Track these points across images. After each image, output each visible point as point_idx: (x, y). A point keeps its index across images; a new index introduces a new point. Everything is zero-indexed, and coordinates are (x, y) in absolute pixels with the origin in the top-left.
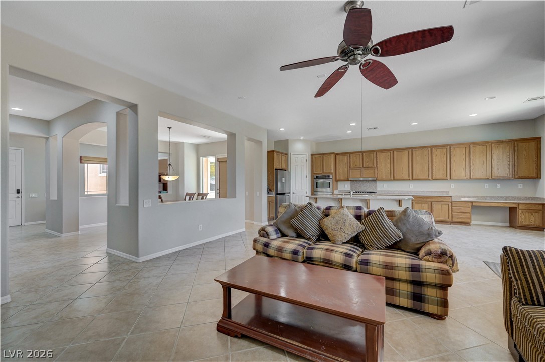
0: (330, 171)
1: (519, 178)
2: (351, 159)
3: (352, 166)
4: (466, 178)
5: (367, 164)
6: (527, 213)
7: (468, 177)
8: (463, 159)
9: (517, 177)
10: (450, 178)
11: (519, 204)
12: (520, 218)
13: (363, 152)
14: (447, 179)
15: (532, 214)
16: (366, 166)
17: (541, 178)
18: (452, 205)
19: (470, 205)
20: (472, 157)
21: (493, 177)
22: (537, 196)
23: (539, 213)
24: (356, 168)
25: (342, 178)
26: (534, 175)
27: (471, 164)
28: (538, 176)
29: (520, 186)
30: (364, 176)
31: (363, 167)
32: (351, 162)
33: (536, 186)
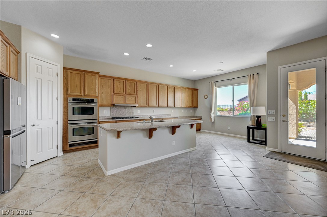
0: (94, 95)
2: (115, 84)
3: (116, 92)
4: (179, 107)
5: (130, 91)
7: (181, 106)
9: (193, 106)
10: (175, 106)
13: (126, 80)
16: (129, 93)
20: (182, 95)
21: (188, 106)
22: (195, 115)
24: (120, 94)
25: (105, 103)
26: (196, 106)
27: (182, 99)
28: (197, 107)
30: (127, 102)
31: (126, 93)
32: (115, 87)
33: (195, 111)
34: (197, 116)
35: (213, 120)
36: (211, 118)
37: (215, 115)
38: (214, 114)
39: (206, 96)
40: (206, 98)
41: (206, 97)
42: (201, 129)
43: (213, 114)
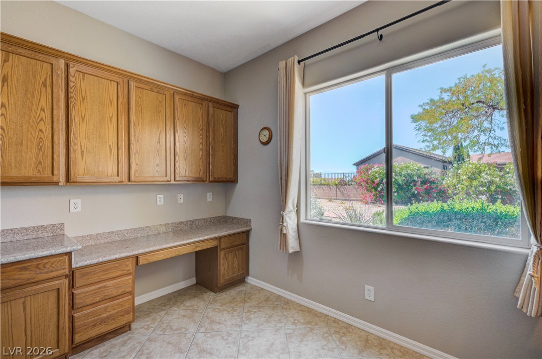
1: (214, 181)
4: (117, 179)
6: (230, 254)
7: (124, 178)
8: (111, 118)
9: (212, 179)
10: (68, 180)
11: (220, 238)
12: (222, 268)
14: (56, 184)
15: (236, 254)
17: (237, 182)
18: (72, 285)
19: (130, 265)
20: (133, 118)
21: (177, 179)
23: (242, 249)
26: (231, 176)
27: (132, 138)
28: (235, 178)
29: (209, 197)
33: (227, 197)
34: (233, 218)
35: (293, 245)
36: (284, 237)
37: (302, 220)
38: (298, 212)
39: (266, 133)
40: (265, 139)
41: (265, 137)
42: (248, 274)
43: (293, 215)
